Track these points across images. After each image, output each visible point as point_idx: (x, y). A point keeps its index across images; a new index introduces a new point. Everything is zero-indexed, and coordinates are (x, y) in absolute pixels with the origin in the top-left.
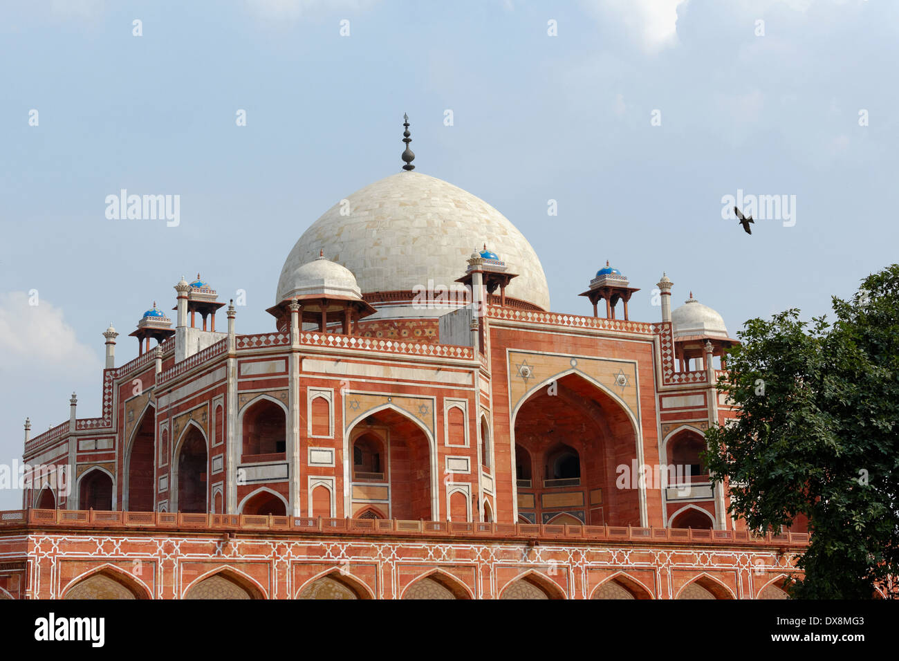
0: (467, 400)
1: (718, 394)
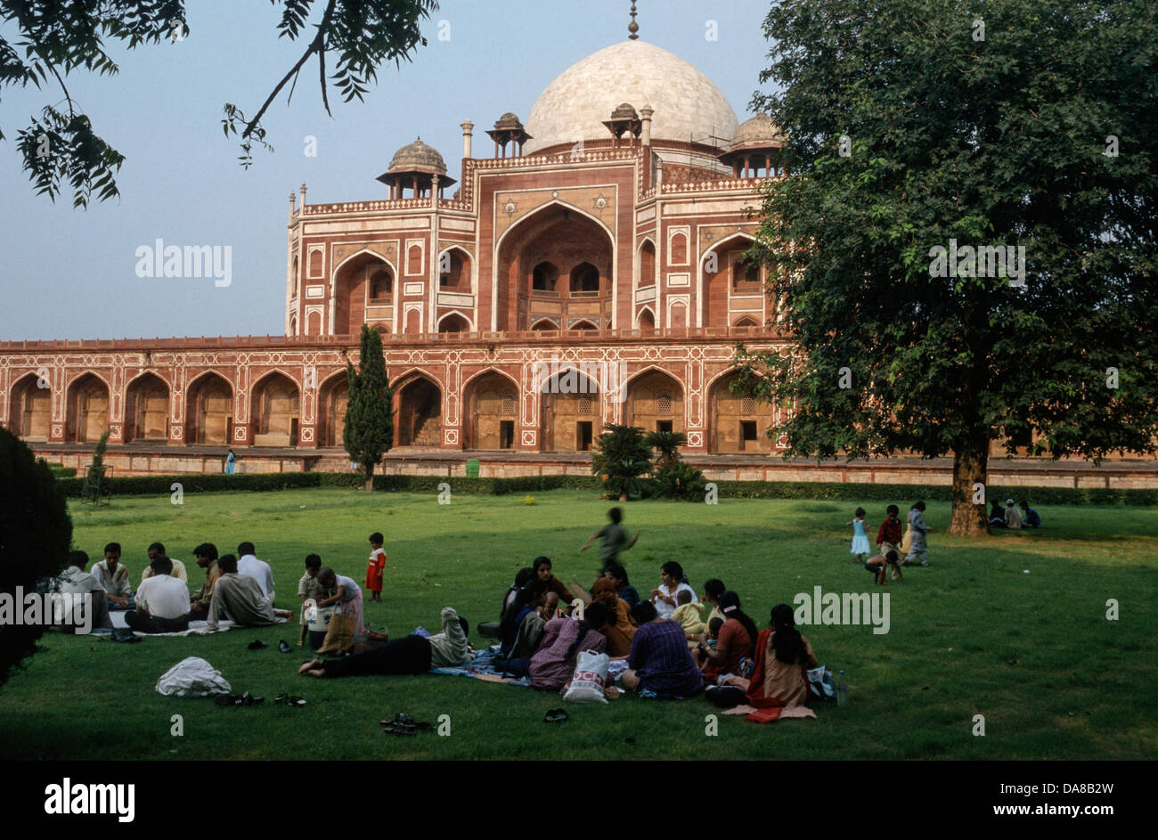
0: (424, 239)
1: (663, 205)
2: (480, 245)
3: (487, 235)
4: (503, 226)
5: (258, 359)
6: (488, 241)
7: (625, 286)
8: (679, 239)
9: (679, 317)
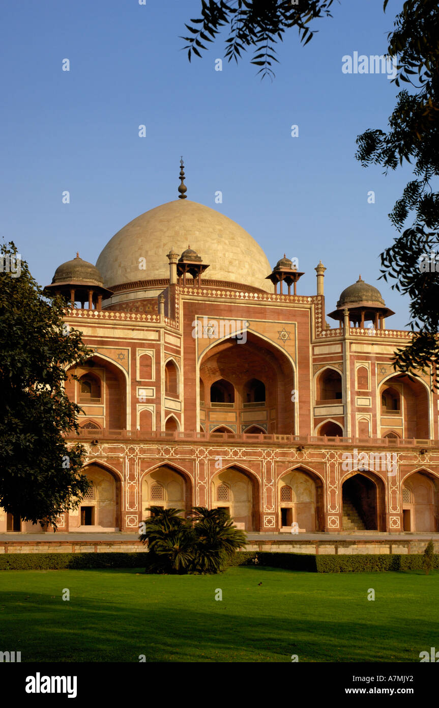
0: (154, 350)
2: (184, 359)
3: (190, 351)
4: (204, 345)
5: (218, 453)
6: (191, 356)
7: (304, 402)
8: (362, 371)
9: (364, 430)
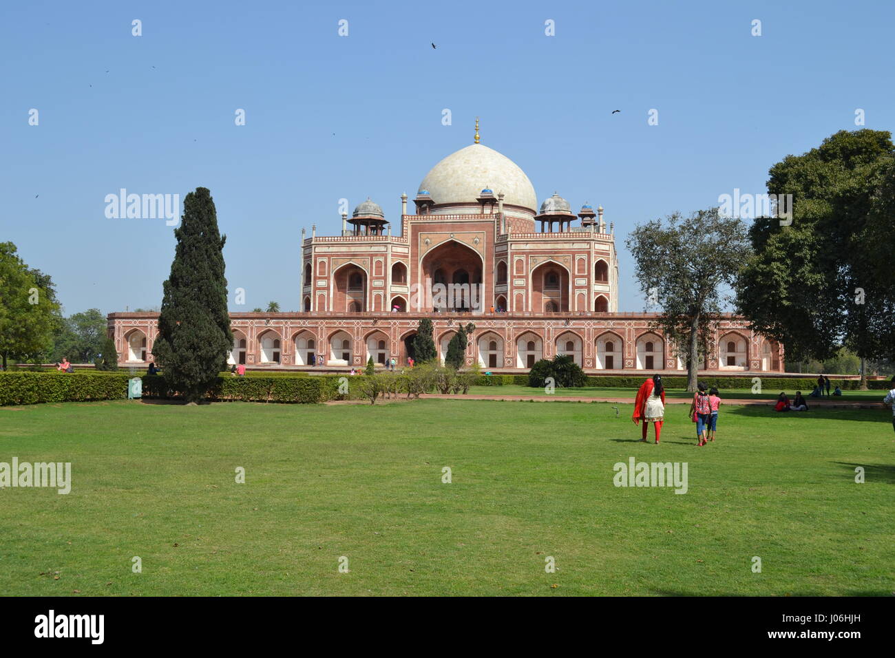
0: (384, 257)
1: (511, 244)
2: (412, 260)
3: (415, 255)
4: (424, 251)
5: (330, 323)
6: (416, 258)
7: (489, 283)
8: (520, 261)
9: (519, 302)
